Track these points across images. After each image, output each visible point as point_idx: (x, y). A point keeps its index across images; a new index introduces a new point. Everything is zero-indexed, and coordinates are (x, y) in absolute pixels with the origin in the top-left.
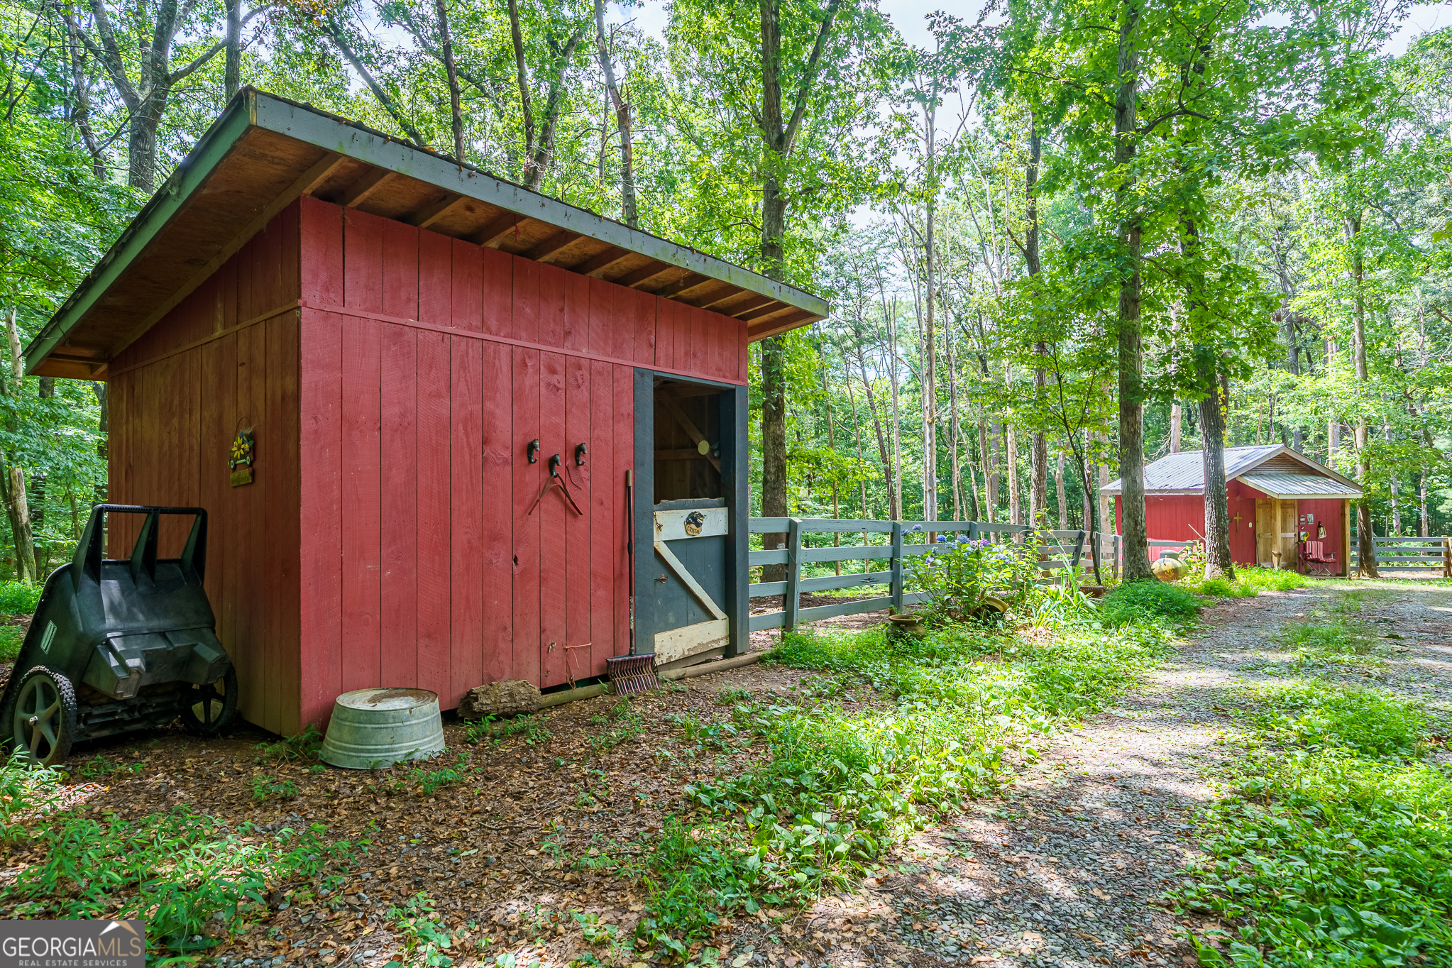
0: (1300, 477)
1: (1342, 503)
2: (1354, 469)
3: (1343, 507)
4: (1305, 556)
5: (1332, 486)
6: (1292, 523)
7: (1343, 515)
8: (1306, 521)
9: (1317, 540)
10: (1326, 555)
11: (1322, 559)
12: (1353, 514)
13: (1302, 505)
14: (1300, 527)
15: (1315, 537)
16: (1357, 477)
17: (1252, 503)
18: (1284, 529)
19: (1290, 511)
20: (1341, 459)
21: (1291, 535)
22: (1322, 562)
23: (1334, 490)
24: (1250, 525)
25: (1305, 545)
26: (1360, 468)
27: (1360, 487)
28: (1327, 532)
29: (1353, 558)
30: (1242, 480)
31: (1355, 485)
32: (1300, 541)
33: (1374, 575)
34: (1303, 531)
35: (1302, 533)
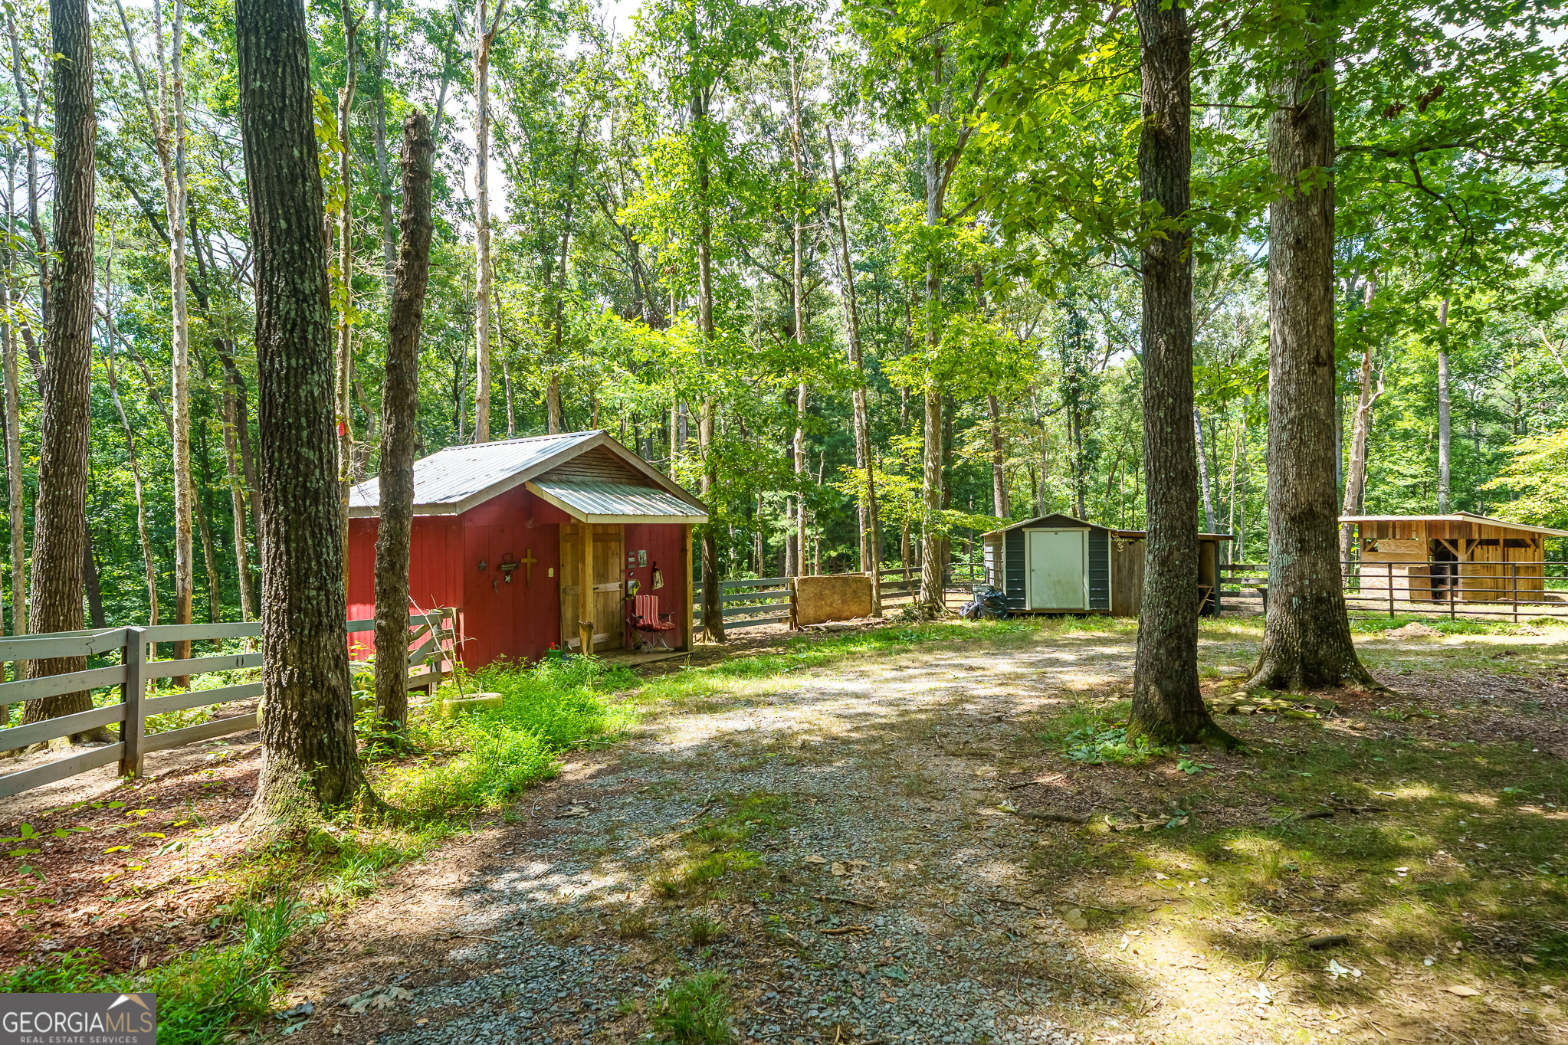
0: (627, 489)
1: (682, 529)
2: (698, 483)
3: (684, 538)
4: (635, 621)
5: (670, 503)
6: (616, 566)
7: (684, 550)
8: (637, 562)
9: (651, 592)
10: (663, 617)
11: (656, 624)
12: (697, 548)
13: (630, 534)
14: (628, 572)
15: (647, 588)
16: (702, 495)
17: (555, 530)
18: (602, 576)
19: (613, 545)
20: (684, 468)
21: (614, 586)
22: (657, 630)
23: (672, 510)
24: (551, 572)
25: (634, 602)
26: (704, 479)
27: (704, 507)
28: (665, 580)
29: (696, 615)
30: (533, 489)
31: (699, 504)
32: (627, 595)
33: (721, 638)
34: (632, 578)
35: (631, 583)
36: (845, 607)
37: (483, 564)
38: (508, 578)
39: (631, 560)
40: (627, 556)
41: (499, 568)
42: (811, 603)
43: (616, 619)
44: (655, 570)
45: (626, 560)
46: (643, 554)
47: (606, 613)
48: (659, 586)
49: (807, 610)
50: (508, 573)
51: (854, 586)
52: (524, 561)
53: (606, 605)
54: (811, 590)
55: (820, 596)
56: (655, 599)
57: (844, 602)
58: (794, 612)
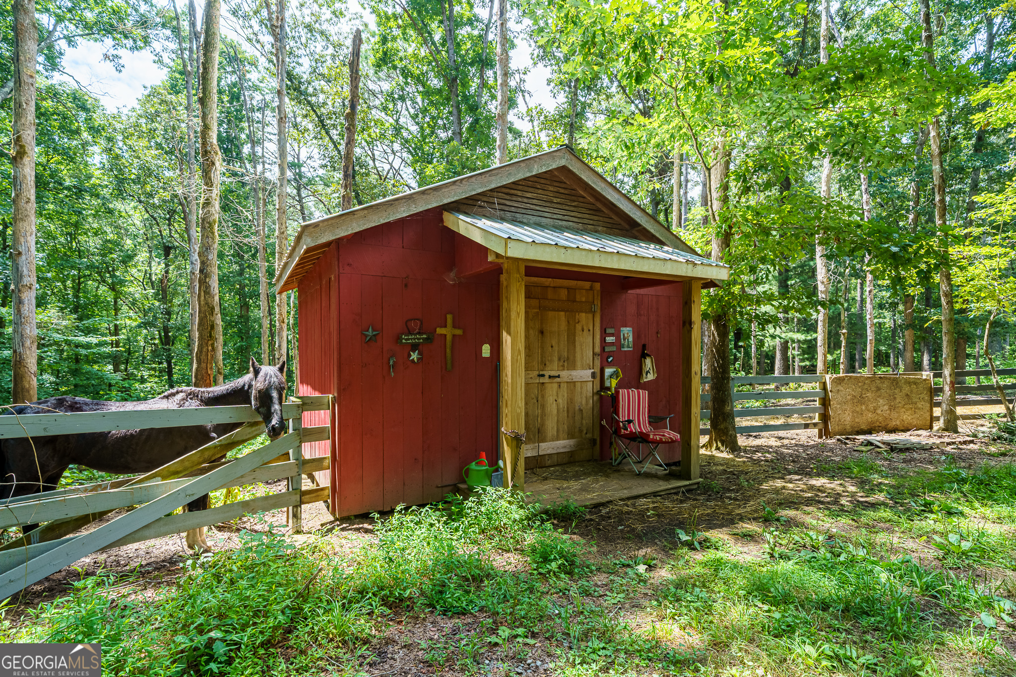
6: (587, 347)
8: (618, 344)
9: (639, 386)
10: (656, 420)
11: (648, 431)
13: (610, 304)
14: (605, 356)
15: (633, 380)
18: (565, 360)
19: (583, 317)
21: (583, 374)
22: (647, 440)
24: (486, 350)
25: (615, 398)
28: (659, 370)
30: (445, 219)
32: (603, 388)
33: (734, 447)
34: (610, 365)
35: (608, 371)
36: (894, 415)
37: (370, 333)
38: (414, 356)
39: (610, 339)
40: (604, 334)
41: (398, 339)
42: (848, 407)
43: (587, 422)
44: (644, 356)
45: (603, 340)
46: (627, 332)
47: (571, 411)
48: (651, 377)
49: (842, 415)
50: (414, 347)
51: (906, 389)
52: (440, 331)
53: (571, 401)
54: (847, 391)
55: (860, 400)
56: (644, 394)
57: (892, 408)
58: (825, 418)
